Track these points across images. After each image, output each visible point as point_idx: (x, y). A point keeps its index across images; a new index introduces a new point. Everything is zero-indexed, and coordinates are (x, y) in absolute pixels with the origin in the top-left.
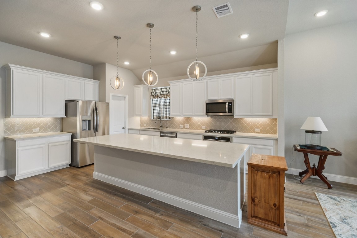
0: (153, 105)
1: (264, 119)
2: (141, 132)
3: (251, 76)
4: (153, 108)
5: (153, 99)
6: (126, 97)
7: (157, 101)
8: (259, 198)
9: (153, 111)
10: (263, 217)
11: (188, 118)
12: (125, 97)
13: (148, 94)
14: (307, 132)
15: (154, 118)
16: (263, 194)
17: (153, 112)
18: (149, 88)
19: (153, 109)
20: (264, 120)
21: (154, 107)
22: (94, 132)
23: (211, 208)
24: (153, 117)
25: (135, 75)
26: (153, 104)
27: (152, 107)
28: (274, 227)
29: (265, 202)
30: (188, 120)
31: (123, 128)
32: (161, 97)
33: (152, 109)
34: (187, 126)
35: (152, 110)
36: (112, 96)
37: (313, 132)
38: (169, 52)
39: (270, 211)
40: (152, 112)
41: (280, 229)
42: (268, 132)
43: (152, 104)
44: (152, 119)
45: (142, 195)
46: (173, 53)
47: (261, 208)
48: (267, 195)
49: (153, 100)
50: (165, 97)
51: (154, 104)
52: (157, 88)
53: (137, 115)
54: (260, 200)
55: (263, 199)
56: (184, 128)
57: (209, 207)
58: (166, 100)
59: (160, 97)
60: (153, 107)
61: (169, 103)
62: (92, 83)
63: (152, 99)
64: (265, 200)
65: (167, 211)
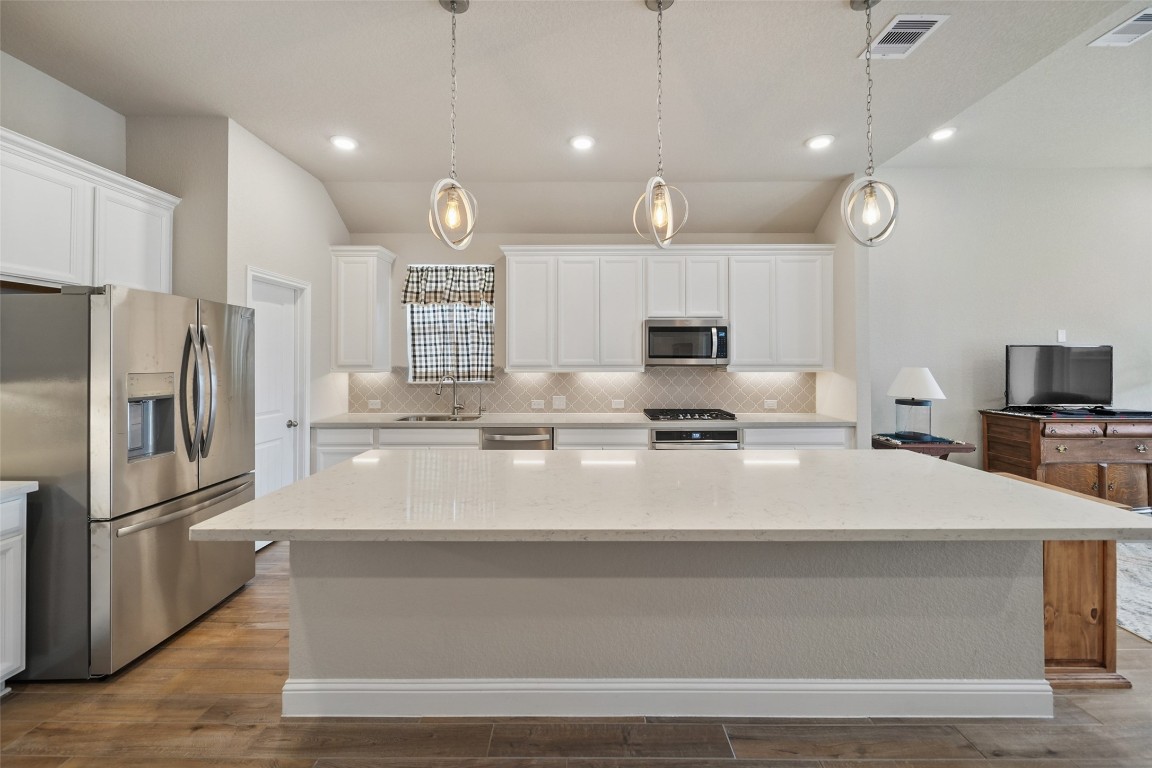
0: (413, 329)
1: (788, 374)
2: (385, 435)
3: (773, 258)
4: (413, 340)
5: (412, 306)
6: (302, 290)
7: (431, 313)
8: (1055, 605)
9: (414, 351)
10: (1065, 657)
11: (563, 375)
12: (297, 292)
13: (393, 288)
14: (900, 402)
15: (415, 378)
16: (1065, 590)
17: (414, 356)
18: (393, 265)
19: (414, 345)
20: (783, 379)
21: (416, 337)
22: (191, 460)
23: (957, 681)
24: (411, 374)
25: (336, 205)
26: (413, 323)
27: (410, 337)
28: (1094, 676)
29: (1071, 612)
30: (562, 381)
31: (289, 426)
32: (451, 299)
33: (410, 343)
34: (559, 401)
35: (410, 348)
36: (256, 279)
37: (914, 402)
38: (569, 141)
39: (1082, 633)
40: (410, 353)
41: (1109, 675)
42: (795, 409)
43: (409, 326)
44: (410, 380)
45: (649, 719)
46: (583, 144)
47: (1060, 631)
48: (1076, 591)
49: (415, 309)
50: (470, 302)
51: (416, 326)
52: (433, 266)
53: (342, 367)
54: (1057, 611)
55: (1065, 605)
56: (549, 407)
57: (952, 681)
58: (475, 313)
59: (448, 301)
60: (413, 334)
61: (484, 325)
62: (141, 204)
63: (408, 306)
64: (1070, 606)
65: (836, 756)
